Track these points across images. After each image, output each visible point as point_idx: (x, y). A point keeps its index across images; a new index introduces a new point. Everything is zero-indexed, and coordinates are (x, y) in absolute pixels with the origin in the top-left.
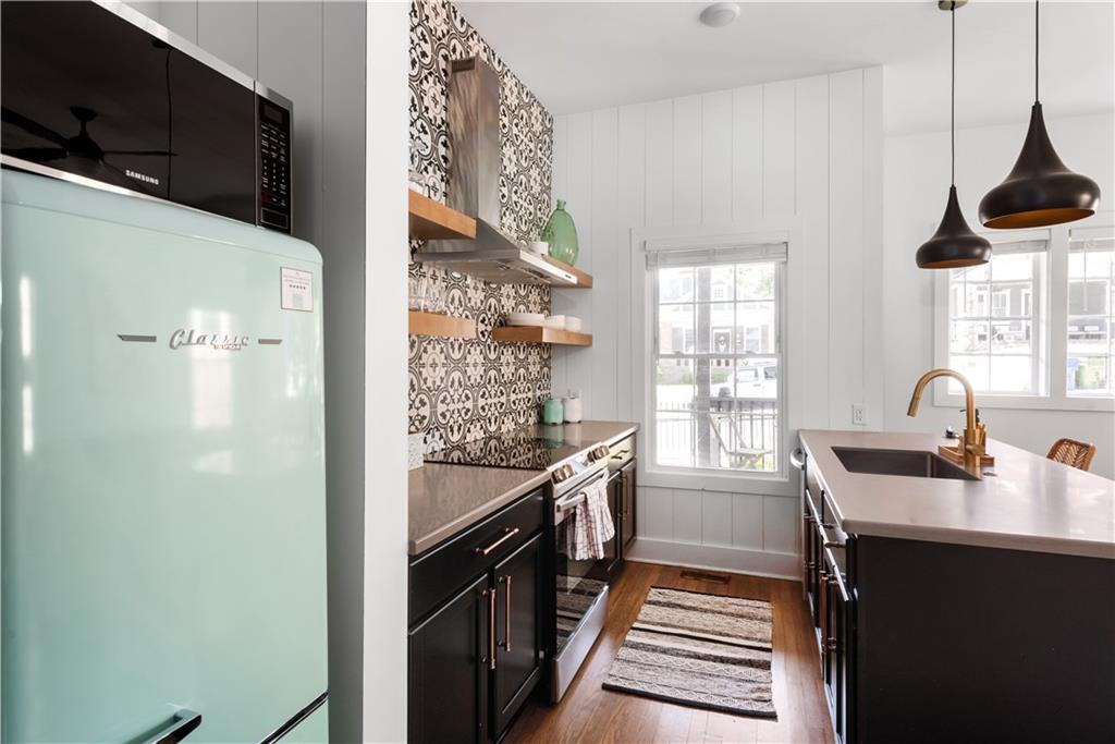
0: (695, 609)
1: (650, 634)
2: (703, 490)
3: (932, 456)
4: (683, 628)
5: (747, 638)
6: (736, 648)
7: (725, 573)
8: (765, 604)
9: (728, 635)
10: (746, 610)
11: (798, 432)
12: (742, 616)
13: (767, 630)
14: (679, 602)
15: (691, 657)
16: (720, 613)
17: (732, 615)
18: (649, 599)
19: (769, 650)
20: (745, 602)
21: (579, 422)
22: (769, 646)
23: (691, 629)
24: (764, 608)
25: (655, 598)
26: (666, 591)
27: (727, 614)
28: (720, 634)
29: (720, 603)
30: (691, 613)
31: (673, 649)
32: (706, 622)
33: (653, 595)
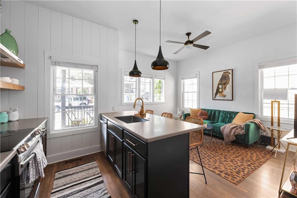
0: (74, 174)
1: (60, 192)
2: (73, 135)
3: (133, 116)
4: (72, 183)
5: (94, 176)
6: (92, 181)
7: (80, 157)
8: (95, 162)
9: (88, 177)
10: (90, 166)
11: (100, 114)
12: (90, 169)
13: (98, 169)
14: (68, 174)
15: (79, 192)
16: (83, 171)
17: (87, 170)
18: (56, 178)
19: (101, 176)
20: (89, 164)
21: (17, 120)
22: (100, 175)
23: (75, 182)
24: (95, 164)
25: (58, 176)
26: (62, 172)
27: (85, 170)
28: (85, 178)
29: (82, 168)
30: (73, 176)
31: (71, 193)
32: (80, 176)
33: (57, 175)
